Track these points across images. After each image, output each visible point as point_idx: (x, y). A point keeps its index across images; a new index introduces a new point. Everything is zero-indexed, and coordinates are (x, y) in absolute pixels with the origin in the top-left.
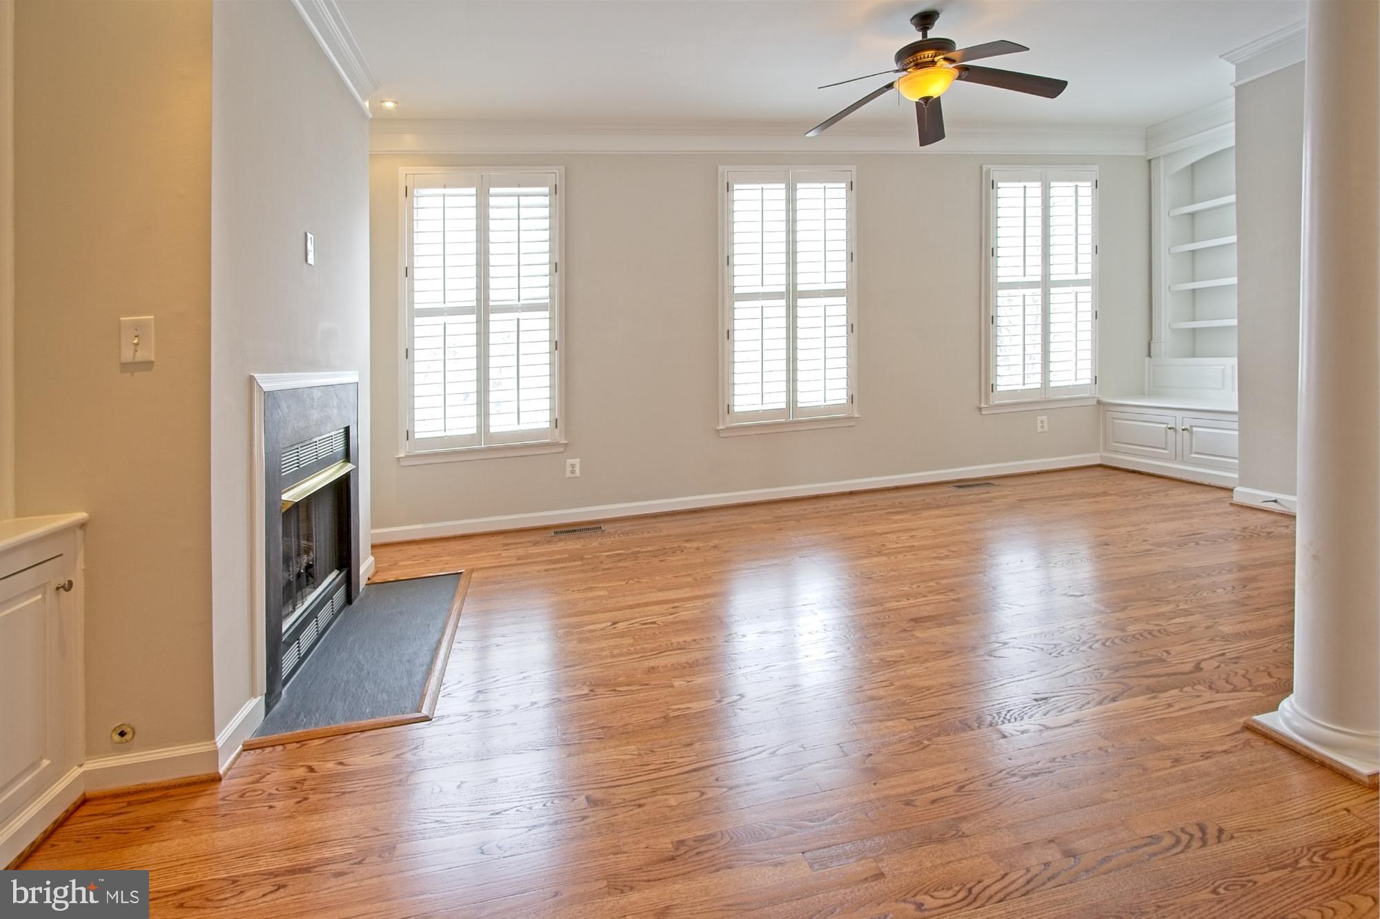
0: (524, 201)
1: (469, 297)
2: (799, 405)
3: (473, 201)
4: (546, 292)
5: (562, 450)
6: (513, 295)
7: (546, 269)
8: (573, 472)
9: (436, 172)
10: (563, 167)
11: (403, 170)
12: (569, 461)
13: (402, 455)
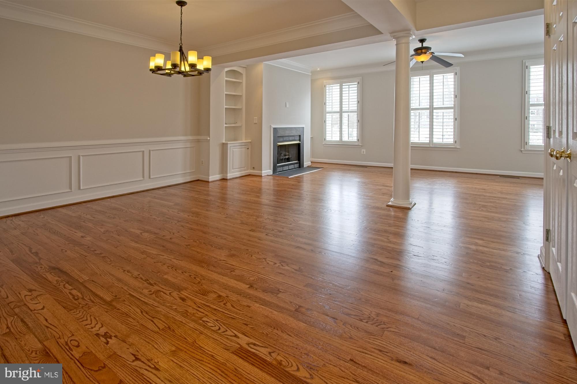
0: (350, 86)
1: (338, 109)
2: (434, 142)
3: (339, 87)
4: (356, 108)
5: (360, 147)
6: (348, 108)
7: (356, 103)
8: (363, 153)
9: (331, 81)
10: (361, 77)
11: (325, 81)
12: (363, 150)
13: (324, 144)
